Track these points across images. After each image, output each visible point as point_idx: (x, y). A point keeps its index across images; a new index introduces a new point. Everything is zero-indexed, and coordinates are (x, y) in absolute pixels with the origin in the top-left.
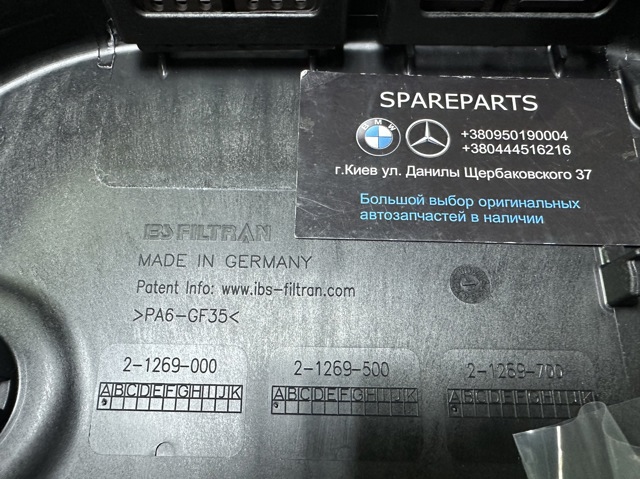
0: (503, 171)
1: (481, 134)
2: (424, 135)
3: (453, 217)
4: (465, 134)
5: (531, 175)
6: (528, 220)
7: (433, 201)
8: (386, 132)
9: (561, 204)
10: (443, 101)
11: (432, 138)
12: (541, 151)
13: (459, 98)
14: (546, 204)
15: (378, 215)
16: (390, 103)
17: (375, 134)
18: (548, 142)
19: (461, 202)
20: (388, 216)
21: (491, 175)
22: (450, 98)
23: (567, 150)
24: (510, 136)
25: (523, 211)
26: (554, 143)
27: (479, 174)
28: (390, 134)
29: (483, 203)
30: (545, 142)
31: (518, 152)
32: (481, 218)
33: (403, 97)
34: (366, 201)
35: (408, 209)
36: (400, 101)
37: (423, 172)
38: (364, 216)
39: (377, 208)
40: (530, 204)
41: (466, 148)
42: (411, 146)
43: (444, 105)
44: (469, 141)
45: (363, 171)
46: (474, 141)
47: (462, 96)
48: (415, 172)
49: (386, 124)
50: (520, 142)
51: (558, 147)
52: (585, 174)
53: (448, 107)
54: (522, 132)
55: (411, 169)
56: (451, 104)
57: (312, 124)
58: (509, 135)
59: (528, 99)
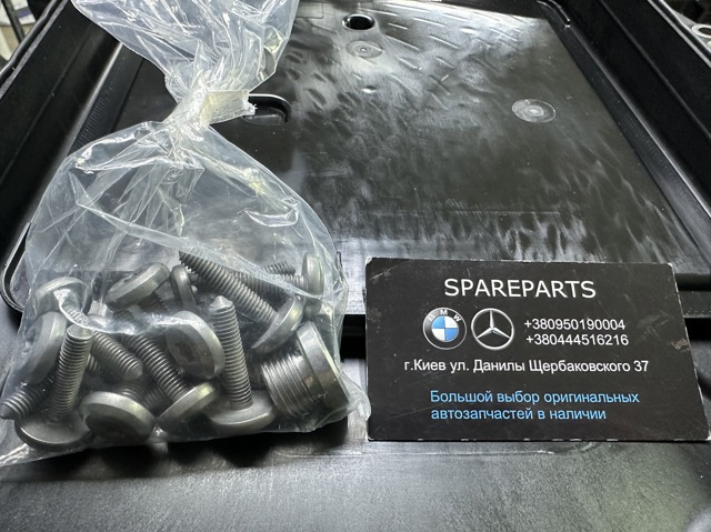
0: (566, 363)
1: (543, 324)
2: (489, 327)
3: (521, 415)
4: (528, 324)
5: (593, 367)
6: (591, 415)
7: (502, 398)
8: (451, 323)
9: (622, 398)
10: (505, 289)
11: (496, 329)
12: (601, 341)
13: (520, 284)
14: (608, 399)
15: (448, 414)
16: (454, 291)
17: (442, 325)
18: (607, 332)
19: (527, 398)
20: (459, 415)
21: (554, 367)
22: (513, 284)
23: (624, 340)
24: (571, 326)
25: (586, 406)
26: (612, 333)
27: (544, 368)
28: (455, 326)
29: (548, 398)
30: (603, 332)
31: (579, 342)
32: (547, 415)
33: (467, 285)
34: (435, 398)
35: (477, 406)
36: (464, 289)
37: (490, 367)
38: (436, 415)
39: (448, 406)
40: (594, 398)
41: (530, 339)
42: (477, 338)
43: (507, 292)
44: (532, 332)
45: (431, 366)
46: (537, 332)
47: (524, 282)
48: (482, 366)
49: (451, 315)
50: (580, 332)
51: (616, 337)
52: (643, 365)
53: (511, 295)
54: (582, 321)
55: (478, 363)
56: (514, 291)
57: (379, 315)
58: (570, 324)
59: (586, 285)
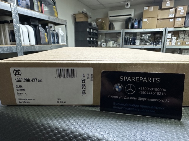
0: (147, 99)
1: (143, 89)
3: (133, 109)
4: (139, 88)
5: (154, 100)
6: (151, 111)
7: (130, 105)
9: (160, 108)
10: (135, 79)
11: (131, 89)
12: (158, 94)
13: (139, 78)
14: (156, 108)
15: (117, 108)
16: (122, 79)
17: (118, 88)
18: (160, 92)
19: (136, 106)
20: (119, 108)
21: (144, 99)
22: (137, 78)
23: (164, 94)
24: (151, 89)
25: (150, 109)
26: (162, 92)
27: (141, 99)
28: (121, 88)
29: (141, 106)
30: (159, 92)
31: (152, 94)
32: (140, 110)
33: (125, 78)
34: (115, 104)
35: (124, 107)
36: (124, 79)
37: (128, 98)
38: (114, 107)
39: (117, 106)
40: (152, 107)
41: (139, 92)
42: (126, 91)
43: (135, 80)
44: (140, 90)
45: (114, 97)
48: (126, 98)
50: (153, 91)
52: (168, 101)
54: (154, 89)
56: (137, 80)
59: (157, 79)
